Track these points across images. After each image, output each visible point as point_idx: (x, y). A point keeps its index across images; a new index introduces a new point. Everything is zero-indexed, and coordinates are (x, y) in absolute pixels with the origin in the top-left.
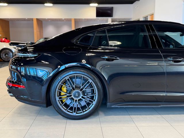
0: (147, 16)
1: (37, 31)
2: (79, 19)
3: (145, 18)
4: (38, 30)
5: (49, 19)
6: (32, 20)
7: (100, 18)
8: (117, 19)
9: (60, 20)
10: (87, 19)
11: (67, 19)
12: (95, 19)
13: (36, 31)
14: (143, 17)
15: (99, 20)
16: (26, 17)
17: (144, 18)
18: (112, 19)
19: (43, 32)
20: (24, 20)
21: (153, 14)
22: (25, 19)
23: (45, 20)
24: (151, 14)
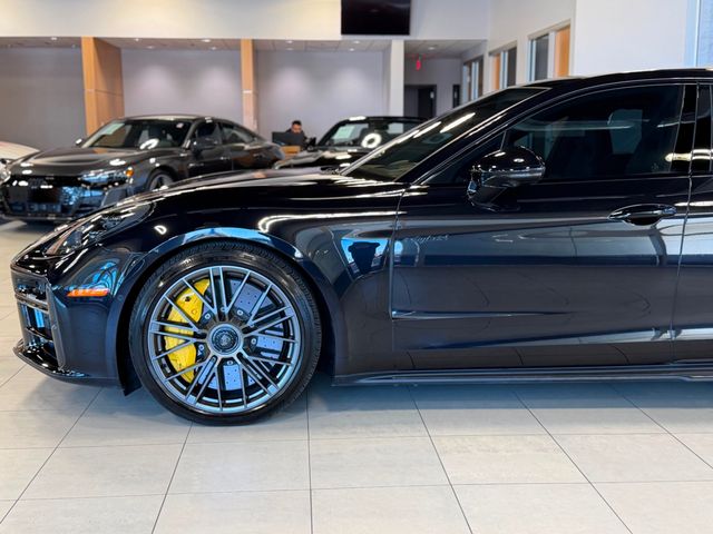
0: (547, 35)
1: (96, 90)
2: (273, 41)
3: (538, 39)
4: (102, 87)
5: (146, 42)
6: (76, 43)
7: (357, 39)
8: (425, 41)
9: (193, 45)
10: (306, 42)
11: (223, 40)
12: (339, 42)
13: (93, 90)
14: (529, 36)
15: (354, 46)
16: (54, 31)
17: (534, 43)
18: (406, 42)
19: (122, 95)
20: (44, 43)
21: (568, 27)
22: (49, 38)
23: (130, 43)
24: (562, 26)
